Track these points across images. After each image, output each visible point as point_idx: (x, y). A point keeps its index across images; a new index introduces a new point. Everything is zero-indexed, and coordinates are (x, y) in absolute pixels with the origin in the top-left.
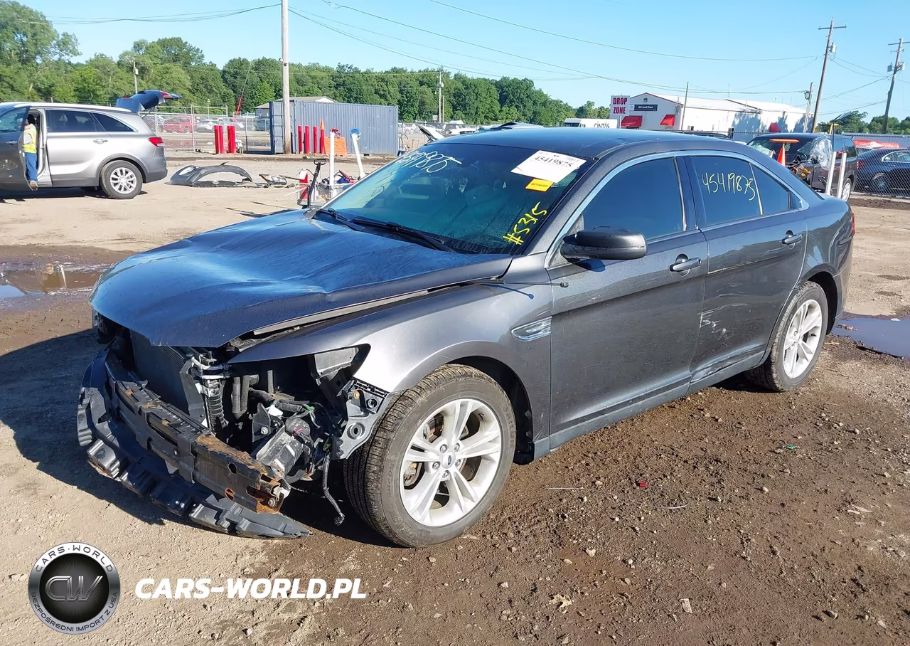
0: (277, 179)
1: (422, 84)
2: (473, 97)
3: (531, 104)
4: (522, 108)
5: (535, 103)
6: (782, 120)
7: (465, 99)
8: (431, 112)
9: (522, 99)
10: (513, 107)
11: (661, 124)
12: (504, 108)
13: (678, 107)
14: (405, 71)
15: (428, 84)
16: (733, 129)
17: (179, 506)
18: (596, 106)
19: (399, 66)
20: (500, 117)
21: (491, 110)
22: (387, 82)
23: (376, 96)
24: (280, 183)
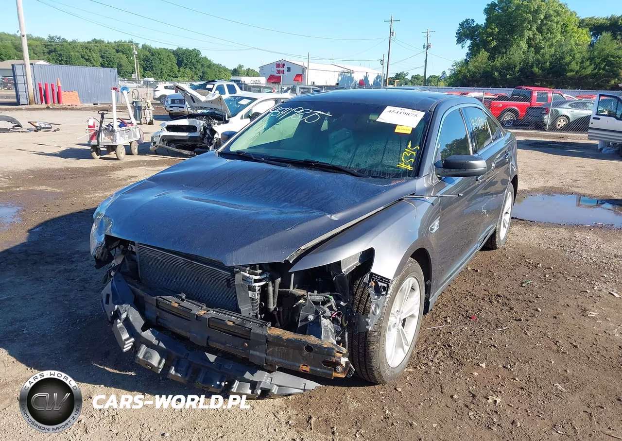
0: (44, 125)
1: (118, 51)
2: (158, 61)
3: (200, 66)
4: (194, 69)
5: (202, 66)
6: (366, 78)
7: (152, 62)
8: (127, 72)
9: (193, 63)
10: (188, 68)
11: (294, 80)
12: (181, 69)
13: (304, 69)
14: (103, 42)
15: (122, 52)
16: (338, 84)
17: (220, 385)
18: (245, 68)
19: (98, 38)
20: (179, 76)
21: (172, 70)
22: (90, 50)
23: (83, 60)
24: (46, 128)
